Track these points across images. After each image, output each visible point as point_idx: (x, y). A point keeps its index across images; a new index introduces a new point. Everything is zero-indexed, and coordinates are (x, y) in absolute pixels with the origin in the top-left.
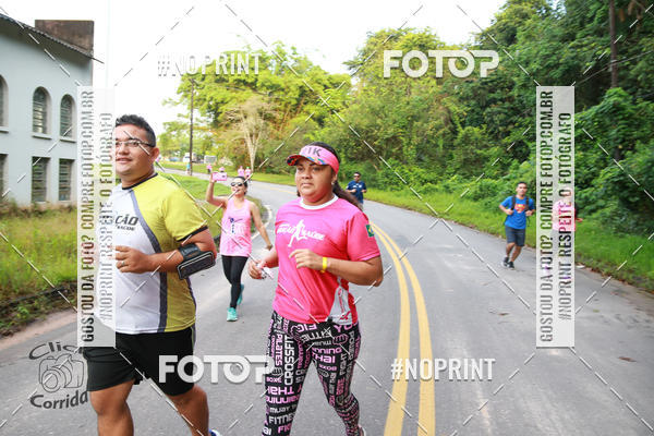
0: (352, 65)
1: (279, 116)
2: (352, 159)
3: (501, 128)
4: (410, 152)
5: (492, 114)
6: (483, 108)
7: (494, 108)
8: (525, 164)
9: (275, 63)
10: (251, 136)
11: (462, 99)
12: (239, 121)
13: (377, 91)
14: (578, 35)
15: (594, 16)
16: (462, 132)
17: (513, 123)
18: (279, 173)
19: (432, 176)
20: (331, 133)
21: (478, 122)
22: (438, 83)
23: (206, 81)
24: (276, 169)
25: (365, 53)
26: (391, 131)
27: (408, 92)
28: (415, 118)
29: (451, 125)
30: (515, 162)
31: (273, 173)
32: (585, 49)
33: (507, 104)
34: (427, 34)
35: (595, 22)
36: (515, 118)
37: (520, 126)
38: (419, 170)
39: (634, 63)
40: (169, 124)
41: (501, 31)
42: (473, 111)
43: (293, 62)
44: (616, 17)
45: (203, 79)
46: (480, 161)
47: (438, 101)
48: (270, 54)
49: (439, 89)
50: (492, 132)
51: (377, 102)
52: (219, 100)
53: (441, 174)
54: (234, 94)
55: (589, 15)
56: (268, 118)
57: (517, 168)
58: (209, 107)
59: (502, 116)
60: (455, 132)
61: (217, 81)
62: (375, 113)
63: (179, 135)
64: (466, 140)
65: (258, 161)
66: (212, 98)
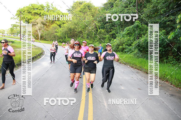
0: (69, 11)
1: (48, 24)
2: (69, 37)
3: (109, 30)
4: (85, 36)
5: (107, 26)
6: (105, 24)
7: (107, 25)
8: (115, 40)
9: (46, 9)
10: (39, 29)
11: (99, 22)
12: (35, 25)
13: (76, 18)
14: (129, 7)
15: (133, 2)
16: (99, 31)
17: (112, 29)
18: (48, 41)
19: (91, 42)
20: (63, 30)
21: (103, 28)
22: (93, 17)
23: (25, 12)
24: (47, 39)
25: (73, 7)
26: (80, 30)
27: (85, 19)
28: (86, 26)
29: (96, 29)
30: (113, 39)
31: (46, 40)
32: (130, 10)
33: (111, 24)
34: (90, 3)
35: (133, 3)
36: (113, 27)
37: (114, 29)
38: (88, 41)
39: (142, 15)
40: (13, 25)
41: (110, 4)
42: (102, 25)
43: (52, 8)
44: (138, 2)
45: (24, 12)
46: (104, 38)
47: (93, 22)
48: (45, 6)
49: (93, 18)
50: (107, 31)
51: (76, 21)
52: (29, 18)
53: (93, 42)
54: (34, 17)
55: (131, 1)
56: (44, 24)
57: (113, 41)
58: (26, 20)
59: (109, 27)
60: (97, 31)
61: (28, 13)
62: (76, 24)
63: (16, 28)
64: (100, 33)
65: (41, 37)
66: (27, 18)
